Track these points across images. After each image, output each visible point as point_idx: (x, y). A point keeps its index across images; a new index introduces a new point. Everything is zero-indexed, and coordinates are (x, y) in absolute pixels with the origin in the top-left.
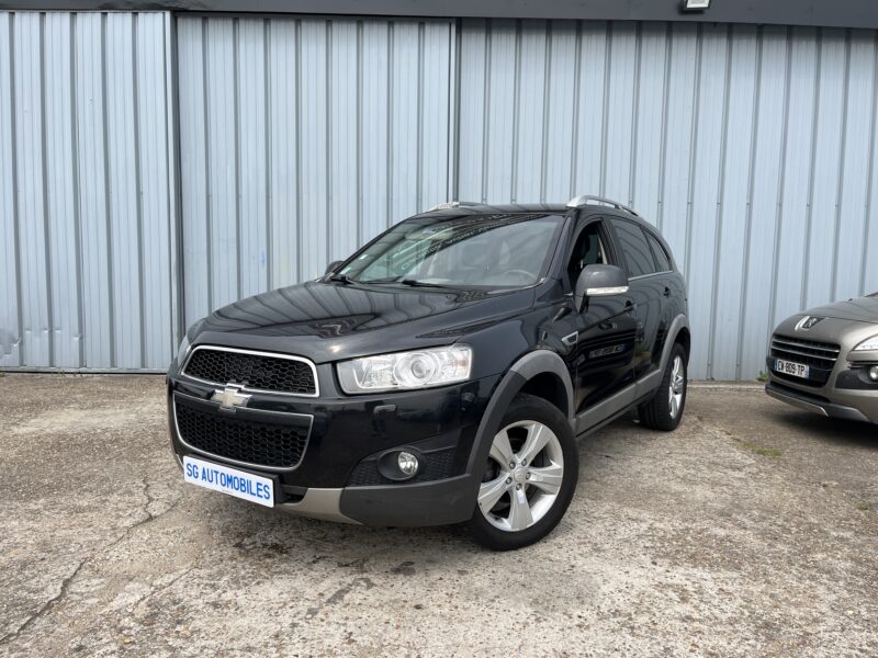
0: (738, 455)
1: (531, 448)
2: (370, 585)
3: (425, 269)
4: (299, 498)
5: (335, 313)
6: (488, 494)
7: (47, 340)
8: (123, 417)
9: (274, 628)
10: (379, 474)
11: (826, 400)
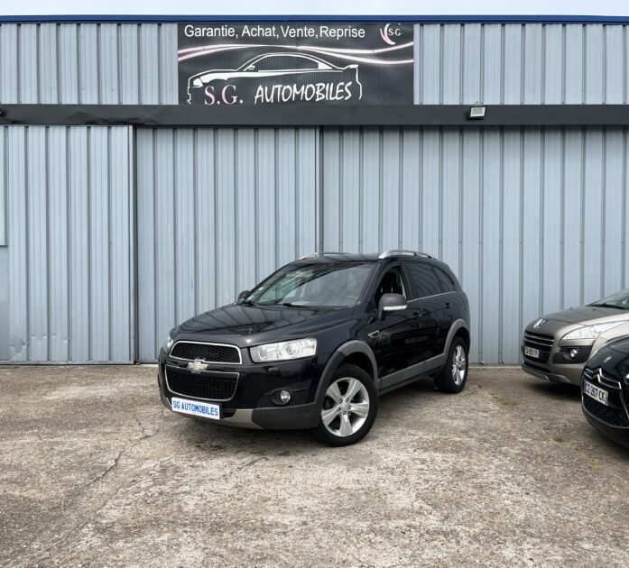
0: (491, 406)
1: (351, 392)
2: (267, 459)
3: (298, 294)
4: (231, 415)
5: (243, 323)
6: (327, 416)
7: (46, 343)
8: (109, 389)
9: (222, 474)
10: (271, 401)
11: (549, 371)
